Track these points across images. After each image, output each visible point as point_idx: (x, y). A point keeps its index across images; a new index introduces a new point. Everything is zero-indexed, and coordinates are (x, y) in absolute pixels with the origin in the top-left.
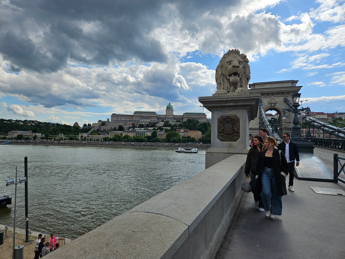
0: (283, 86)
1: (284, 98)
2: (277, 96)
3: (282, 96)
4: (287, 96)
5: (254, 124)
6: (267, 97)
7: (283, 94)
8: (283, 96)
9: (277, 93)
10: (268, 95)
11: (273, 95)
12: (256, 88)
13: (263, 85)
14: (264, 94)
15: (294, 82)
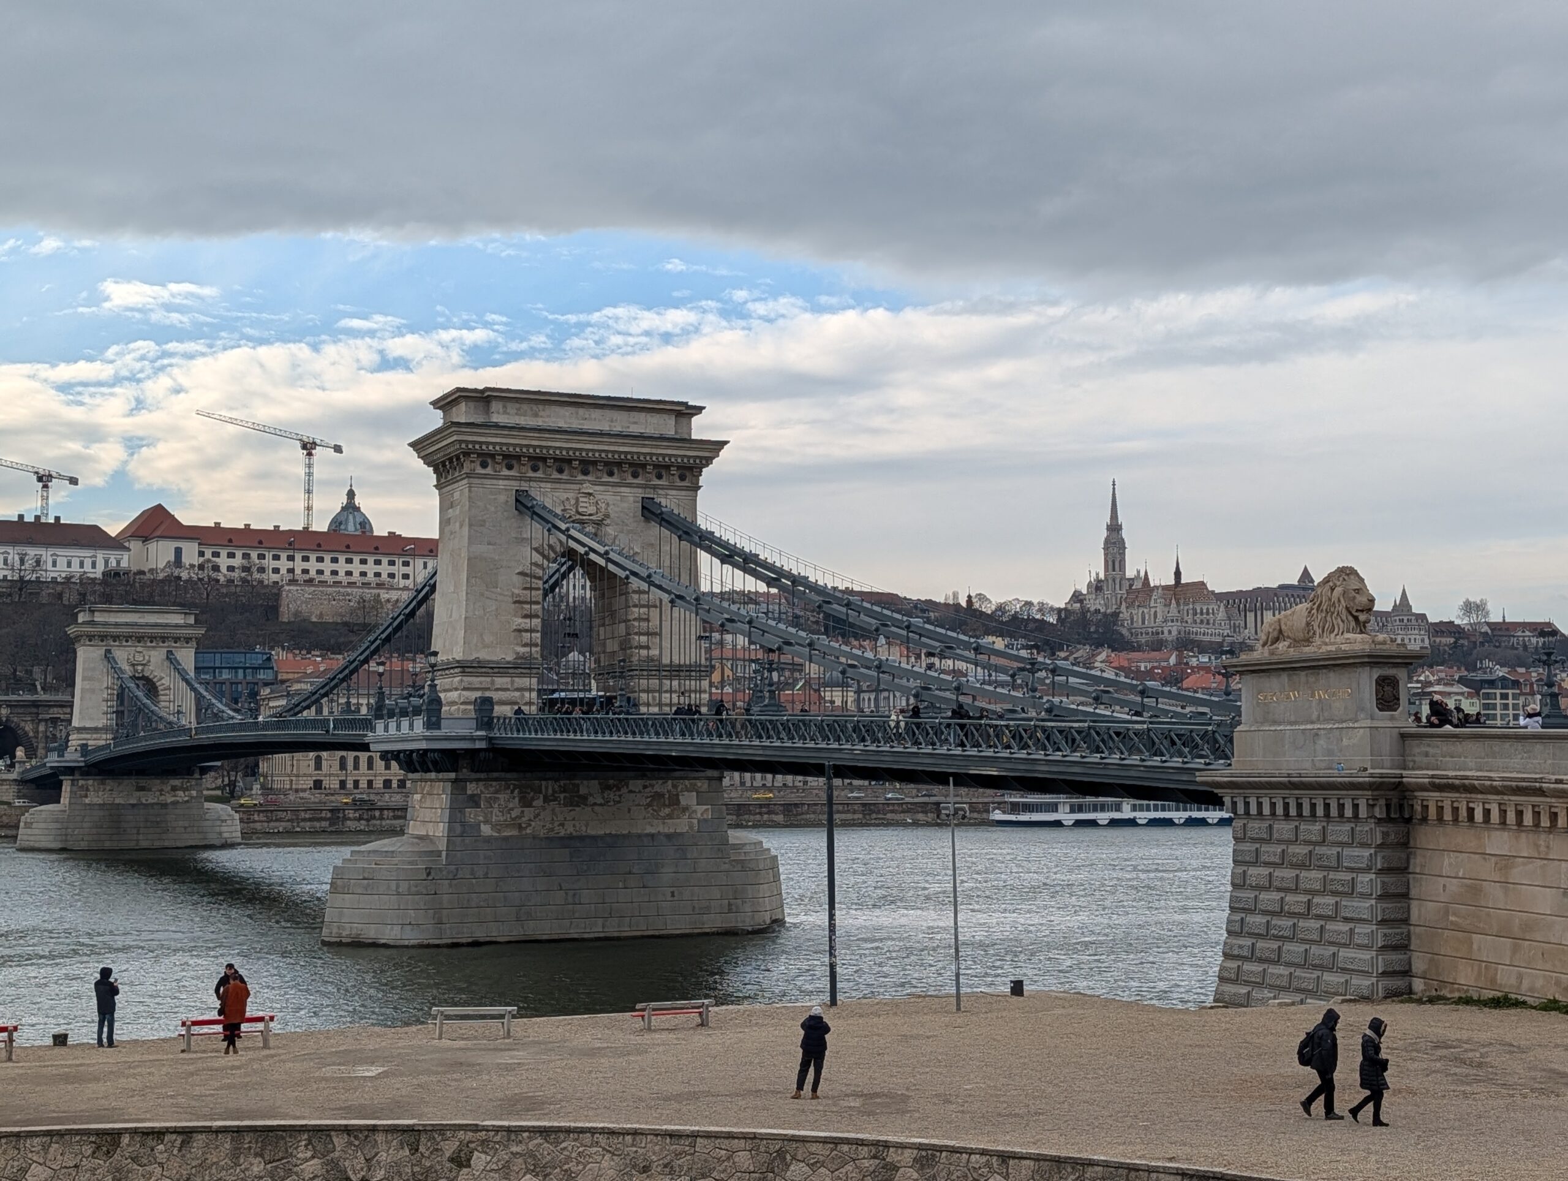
1: (640, 493)
2: (606, 478)
3: (629, 485)
6: (558, 481)
7: (635, 476)
8: (639, 486)
9: (606, 463)
10: (561, 471)
11: (585, 473)
12: (495, 418)
13: (535, 407)
14: (544, 459)
15: (684, 411)
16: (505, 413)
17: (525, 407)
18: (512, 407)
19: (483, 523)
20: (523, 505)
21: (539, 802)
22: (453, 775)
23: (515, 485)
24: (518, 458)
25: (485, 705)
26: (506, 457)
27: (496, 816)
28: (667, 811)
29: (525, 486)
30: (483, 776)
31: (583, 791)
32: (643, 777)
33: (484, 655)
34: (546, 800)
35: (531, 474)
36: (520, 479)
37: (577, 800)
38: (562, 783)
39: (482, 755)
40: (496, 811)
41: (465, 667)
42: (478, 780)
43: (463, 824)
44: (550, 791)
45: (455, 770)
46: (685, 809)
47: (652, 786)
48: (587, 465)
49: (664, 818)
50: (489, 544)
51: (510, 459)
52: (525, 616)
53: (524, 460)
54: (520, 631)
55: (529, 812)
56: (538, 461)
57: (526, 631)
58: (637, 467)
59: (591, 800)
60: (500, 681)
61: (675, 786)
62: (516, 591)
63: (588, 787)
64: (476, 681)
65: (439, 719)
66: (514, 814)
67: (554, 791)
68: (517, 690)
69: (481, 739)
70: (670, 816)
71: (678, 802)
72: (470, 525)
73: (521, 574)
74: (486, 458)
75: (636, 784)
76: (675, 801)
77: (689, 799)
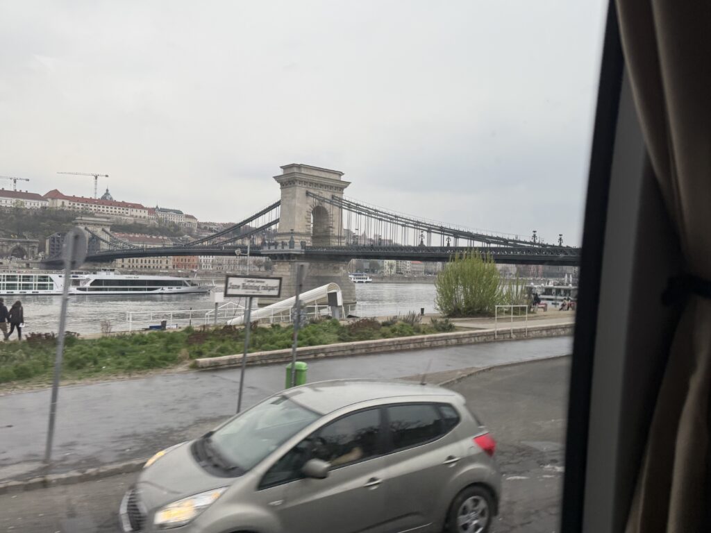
2: (325, 189)
4: (335, 192)
5: (300, 227)
6: (316, 189)
8: (331, 192)
9: (325, 185)
10: (315, 186)
12: (303, 172)
13: (310, 170)
15: (341, 174)
16: (305, 171)
17: (308, 170)
20: (307, 193)
23: (306, 189)
25: (303, 243)
26: (304, 182)
28: (337, 271)
29: (308, 189)
31: (320, 265)
32: (332, 262)
33: (300, 231)
35: (310, 187)
37: (319, 268)
38: (316, 263)
41: (296, 234)
45: (293, 259)
46: (341, 271)
48: (322, 186)
49: (336, 273)
50: (301, 203)
51: (306, 183)
53: (308, 183)
56: (311, 184)
57: (308, 226)
58: (331, 187)
60: (305, 238)
61: (338, 265)
62: (306, 215)
63: (322, 265)
67: (314, 265)
69: (303, 251)
74: (301, 182)
75: (331, 265)
76: (338, 269)
77: (341, 268)
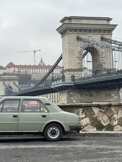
0: (99, 23)
1: (101, 36)
2: (94, 33)
3: (98, 34)
4: (103, 35)
5: (73, 65)
6: (85, 34)
7: (99, 33)
8: (100, 34)
9: (94, 30)
10: (85, 32)
11: (90, 32)
12: (72, 22)
13: (80, 20)
14: (82, 30)
15: (109, 19)
16: (74, 21)
17: (78, 20)
18: (75, 20)
19: (71, 43)
20: (78, 39)
21: (84, 96)
22: (68, 91)
23: (77, 35)
24: (77, 30)
25: (73, 77)
26: (75, 30)
27: (76, 98)
28: (109, 97)
29: (79, 35)
30: (73, 91)
31: (92, 93)
32: (104, 91)
33: (72, 68)
34: (85, 95)
35: (79, 33)
36: (78, 34)
37: (91, 95)
38: (88, 92)
39: (73, 87)
40: (76, 97)
41: (69, 70)
42: (72, 92)
43: (70, 100)
44: (86, 94)
45: (68, 90)
46: (113, 97)
47: (106, 92)
49: (108, 99)
50: (72, 47)
52: (80, 60)
53: (78, 30)
54: (79, 63)
55: (82, 98)
57: (80, 63)
58: (100, 31)
59: (94, 95)
60: (76, 73)
61: (110, 92)
62: (78, 55)
63: (93, 93)
64: (71, 73)
65: (65, 80)
66: (80, 98)
67: (87, 94)
68: (79, 74)
69: (73, 83)
70: (109, 98)
71: (111, 95)
72: (69, 43)
73: (79, 52)
74: (71, 30)
75: (103, 92)
76: (110, 95)
77: (113, 95)
